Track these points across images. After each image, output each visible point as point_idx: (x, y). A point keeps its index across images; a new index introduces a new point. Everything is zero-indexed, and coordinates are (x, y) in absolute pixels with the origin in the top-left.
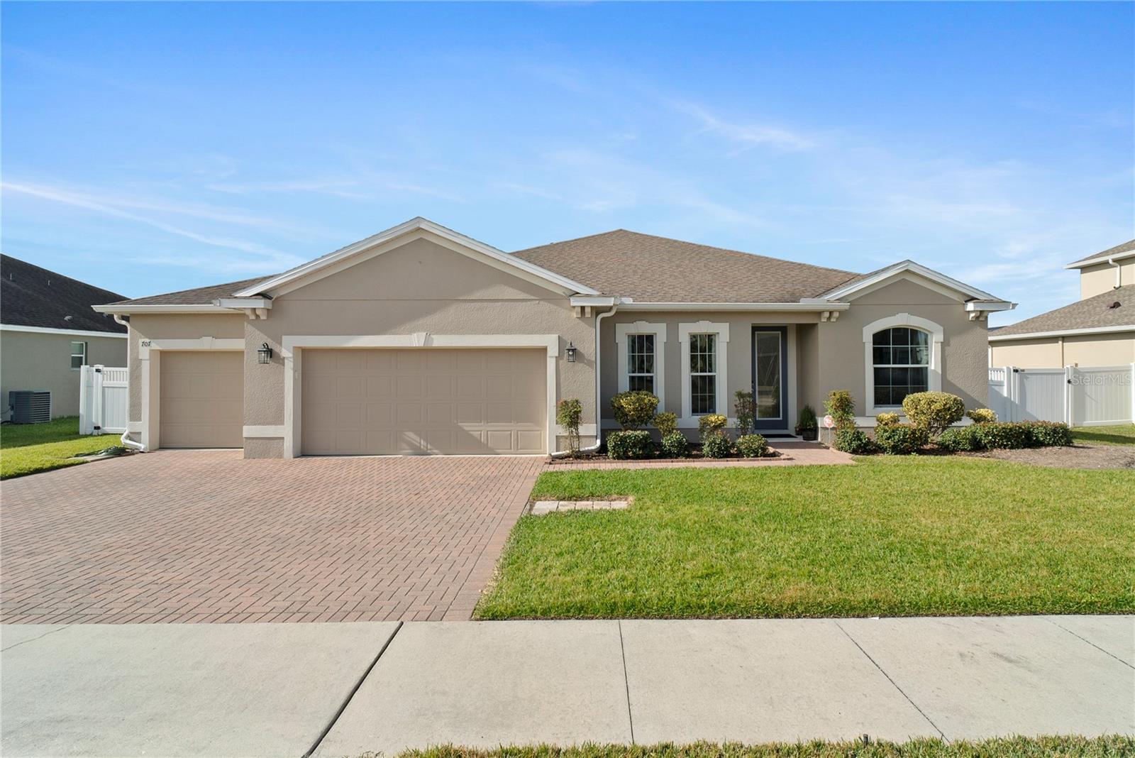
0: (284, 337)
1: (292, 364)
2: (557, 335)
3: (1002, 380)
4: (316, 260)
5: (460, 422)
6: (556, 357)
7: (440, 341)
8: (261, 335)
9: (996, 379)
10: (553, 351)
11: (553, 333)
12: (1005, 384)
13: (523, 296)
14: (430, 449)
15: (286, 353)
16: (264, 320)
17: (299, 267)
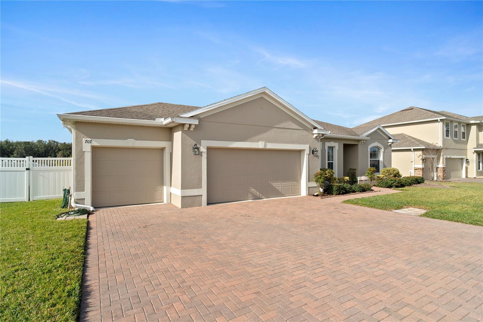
0: (202, 141)
1: (206, 155)
2: (308, 145)
4: (221, 101)
5: (272, 183)
6: (308, 154)
7: (270, 146)
8: (190, 139)
10: (307, 152)
11: (307, 144)
13: (298, 127)
14: (261, 196)
15: (203, 149)
16: (192, 131)
17: (214, 104)
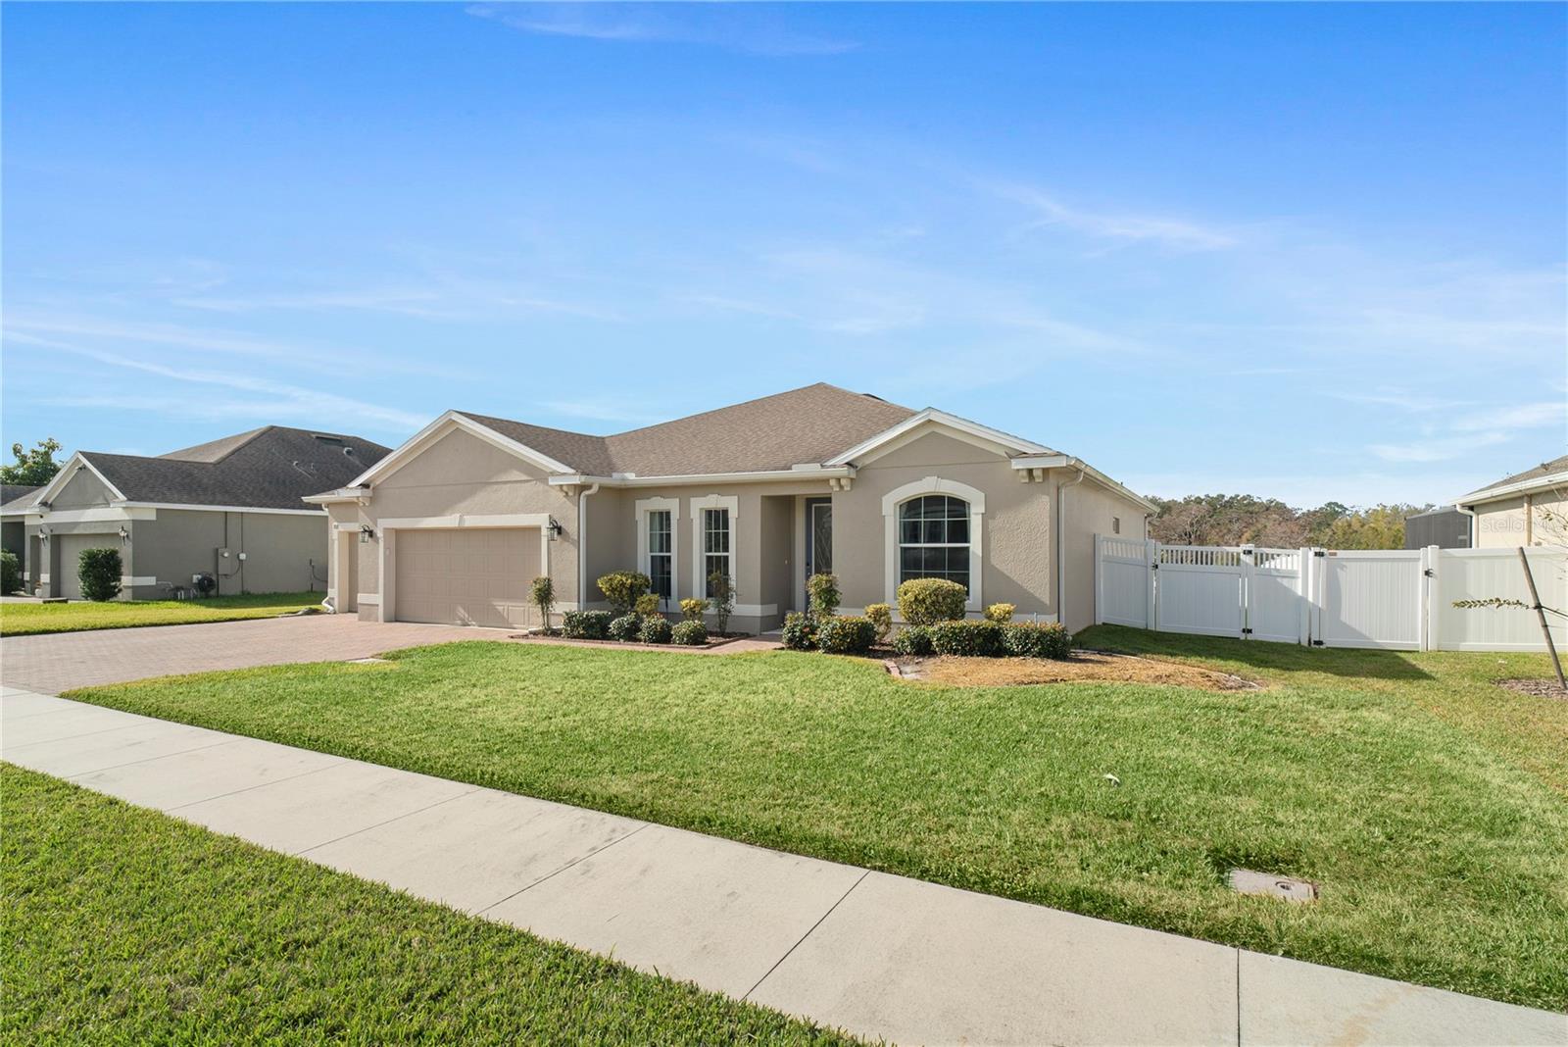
0: (378, 519)
1: (383, 543)
2: (546, 515)
3: (1295, 568)
6: (547, 536)
9: (1284, 567)
10: (545, 530)
11: (543, 512)
12: (1300, 575)
15: (379, 533)
